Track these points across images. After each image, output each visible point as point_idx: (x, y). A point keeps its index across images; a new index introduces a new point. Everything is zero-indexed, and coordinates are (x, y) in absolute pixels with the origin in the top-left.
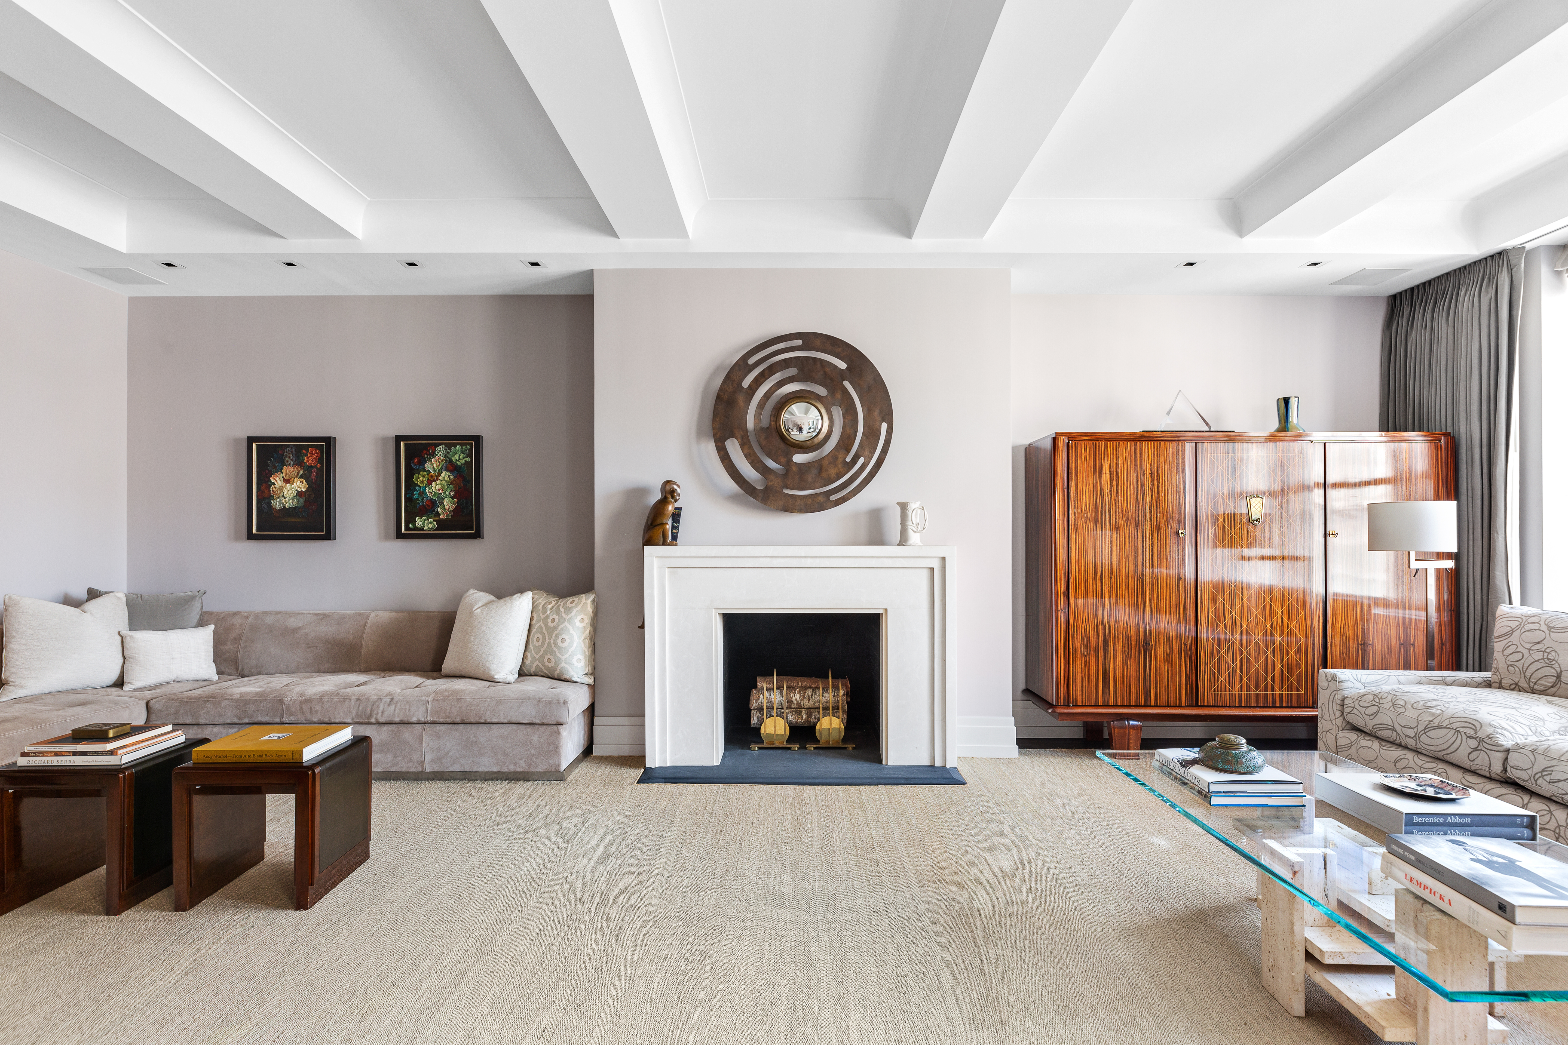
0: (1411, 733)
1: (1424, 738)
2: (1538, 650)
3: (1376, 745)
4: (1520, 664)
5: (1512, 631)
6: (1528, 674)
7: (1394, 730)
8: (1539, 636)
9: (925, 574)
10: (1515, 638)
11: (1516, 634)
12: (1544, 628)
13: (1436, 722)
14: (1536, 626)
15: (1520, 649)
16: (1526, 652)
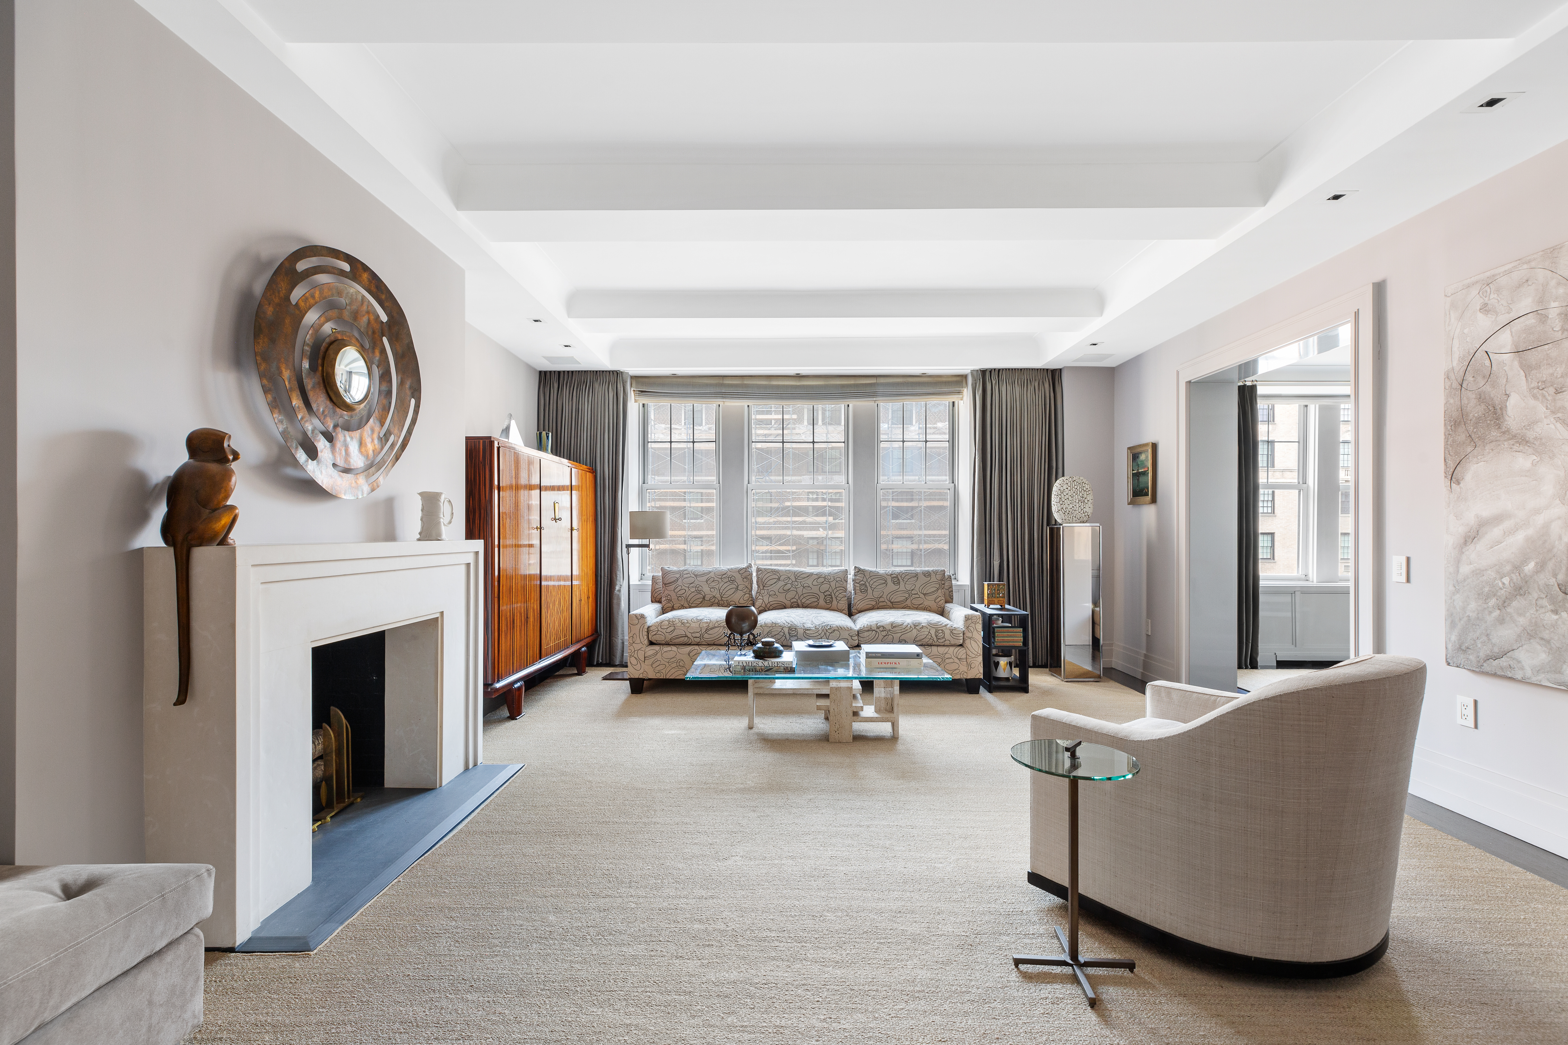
0: (698, 635)
1: (706, 636)
2: (693, 587)
3: (674, 648)
4: (684, 595)
5: (678, 579)
6: (689, 600)
7: (686, 636)
8: (692, 580)
9: (463, 569)
10: (680, 582)
11: (680, 580)
12: (693, 576)
13: (711, 626)
14: (689, 575)
15: (683, 587)
16: (687, 589)
